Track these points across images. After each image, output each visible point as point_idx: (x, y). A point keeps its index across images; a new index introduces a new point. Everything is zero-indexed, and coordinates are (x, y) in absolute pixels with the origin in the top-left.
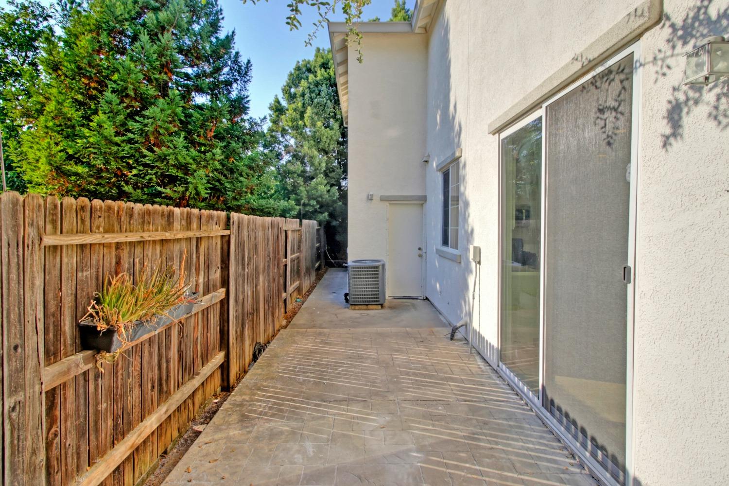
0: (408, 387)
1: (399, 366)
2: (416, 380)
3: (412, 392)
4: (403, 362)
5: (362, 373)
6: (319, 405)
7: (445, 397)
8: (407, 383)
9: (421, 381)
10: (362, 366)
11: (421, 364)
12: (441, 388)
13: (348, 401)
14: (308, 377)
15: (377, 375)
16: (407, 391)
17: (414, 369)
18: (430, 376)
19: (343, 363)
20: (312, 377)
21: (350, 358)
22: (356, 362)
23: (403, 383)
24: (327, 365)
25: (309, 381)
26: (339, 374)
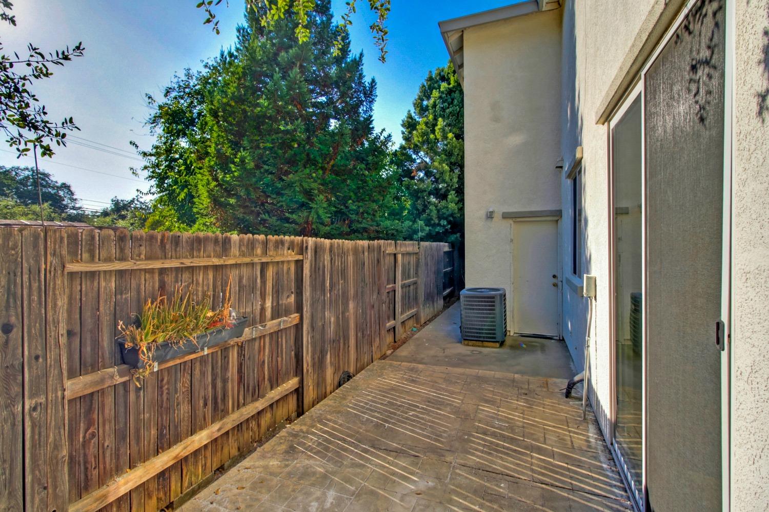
0: (476, 450)
1: (480, 421)
2: (491, 443)
3: (477, 456)
4: (487, 416)
5: (433, 422)
6: (366, 451)
7: (518, 472)
8: (479, 444)
9: (497, 445)
10: (437, 413)
11: (508, 423)
12: (520, 459)
13: (398, 453)
14: (373, 416)
15: (447, 427)
16: (473, 454)
17: (497, 428)
18: (512, 440)
19: (418, 407)
20: (377, 418)
21: (429, 402)
22: (433, 407)
23: (474, 442)
24: (400, 406)
25: (372, 422)
26: (407, 418)
